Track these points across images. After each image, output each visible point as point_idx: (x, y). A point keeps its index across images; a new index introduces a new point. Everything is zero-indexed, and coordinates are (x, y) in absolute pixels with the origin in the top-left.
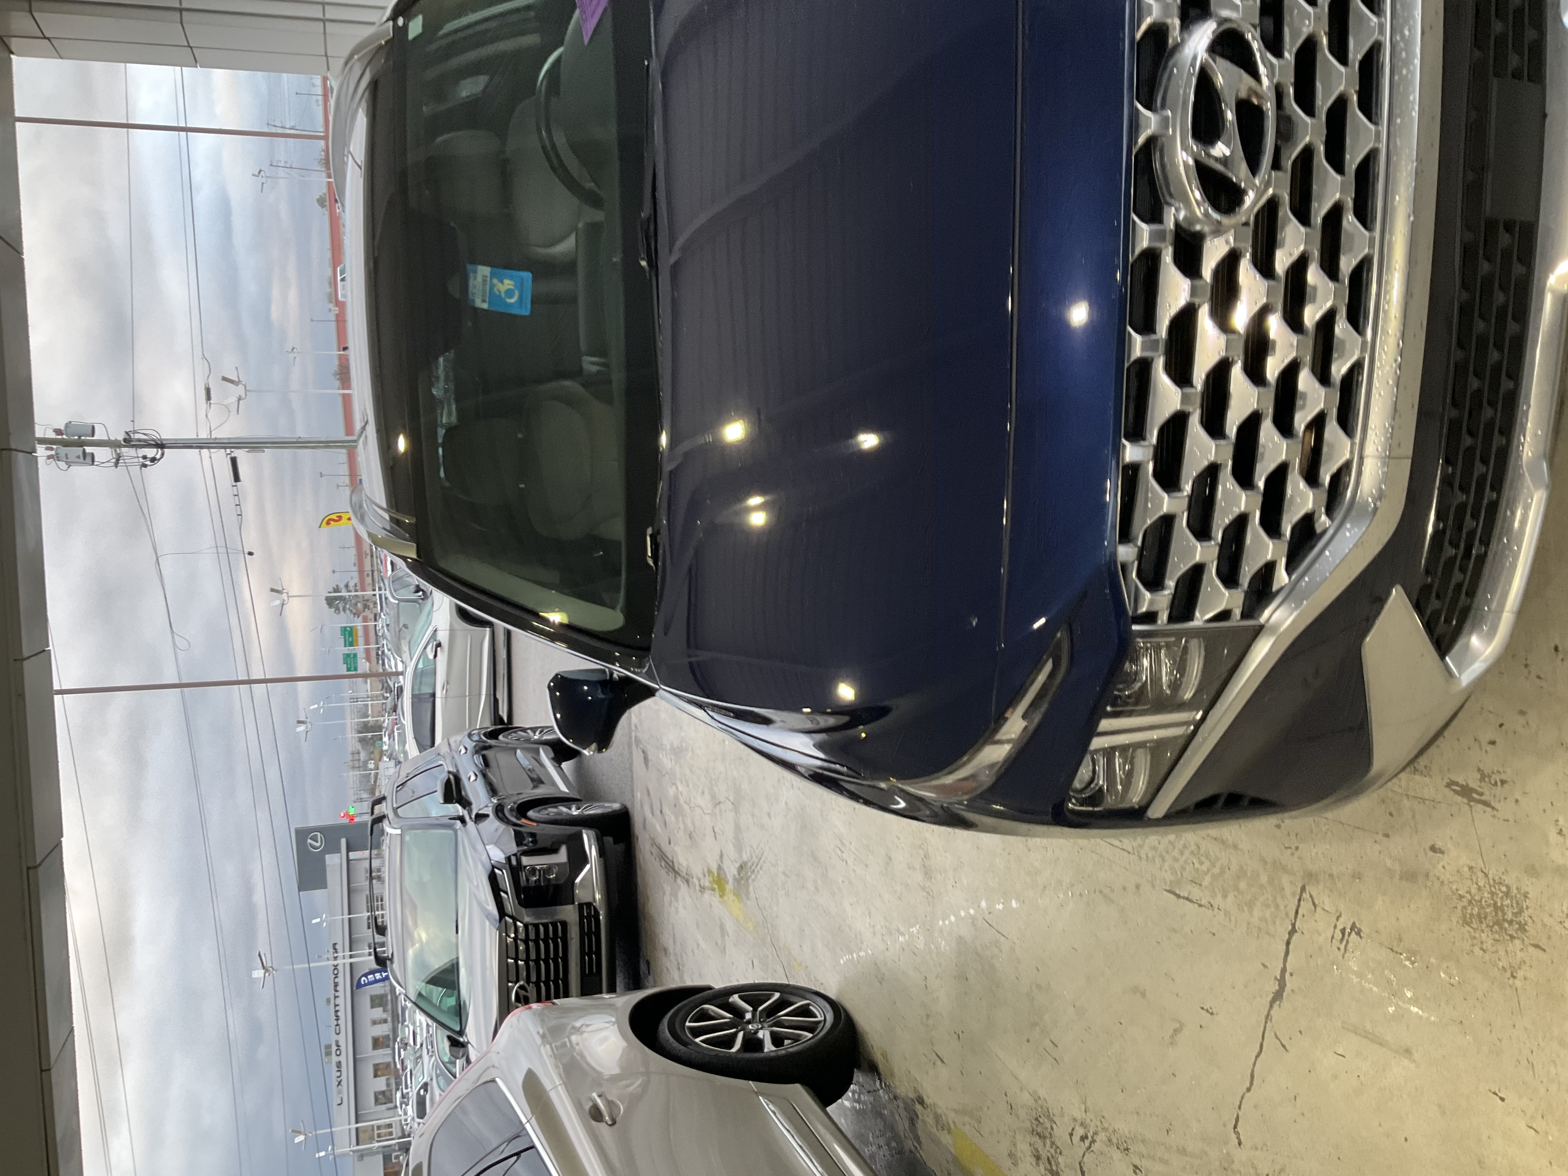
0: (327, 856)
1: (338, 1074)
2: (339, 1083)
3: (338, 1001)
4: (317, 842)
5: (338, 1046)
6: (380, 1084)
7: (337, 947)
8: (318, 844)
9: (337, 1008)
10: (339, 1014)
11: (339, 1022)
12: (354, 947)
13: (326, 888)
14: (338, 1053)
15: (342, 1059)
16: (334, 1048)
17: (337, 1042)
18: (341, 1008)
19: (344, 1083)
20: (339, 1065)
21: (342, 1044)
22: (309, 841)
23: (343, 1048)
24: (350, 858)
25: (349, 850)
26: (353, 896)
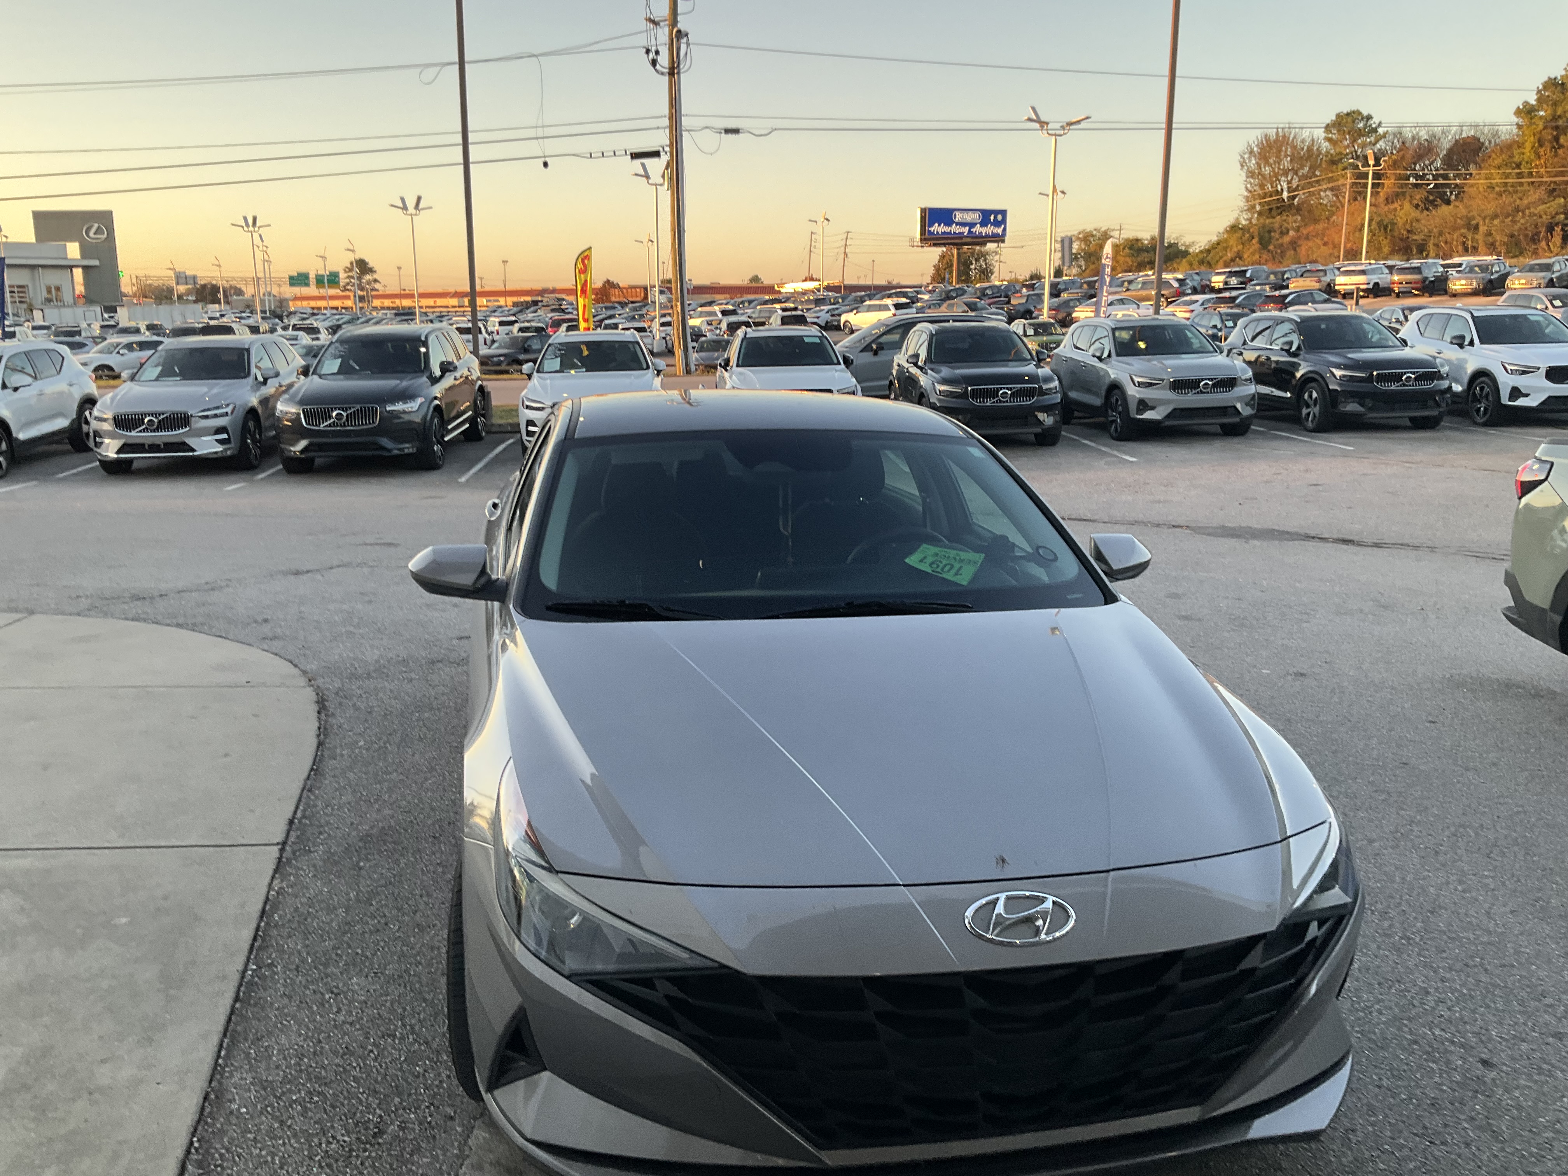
0: (76, 244)
4: (95, 234)
8: (91, 234)
13: (38, 240)
22: (96, 225)
24: (74, 270)
25: (85, 268)
26: (27, 270)
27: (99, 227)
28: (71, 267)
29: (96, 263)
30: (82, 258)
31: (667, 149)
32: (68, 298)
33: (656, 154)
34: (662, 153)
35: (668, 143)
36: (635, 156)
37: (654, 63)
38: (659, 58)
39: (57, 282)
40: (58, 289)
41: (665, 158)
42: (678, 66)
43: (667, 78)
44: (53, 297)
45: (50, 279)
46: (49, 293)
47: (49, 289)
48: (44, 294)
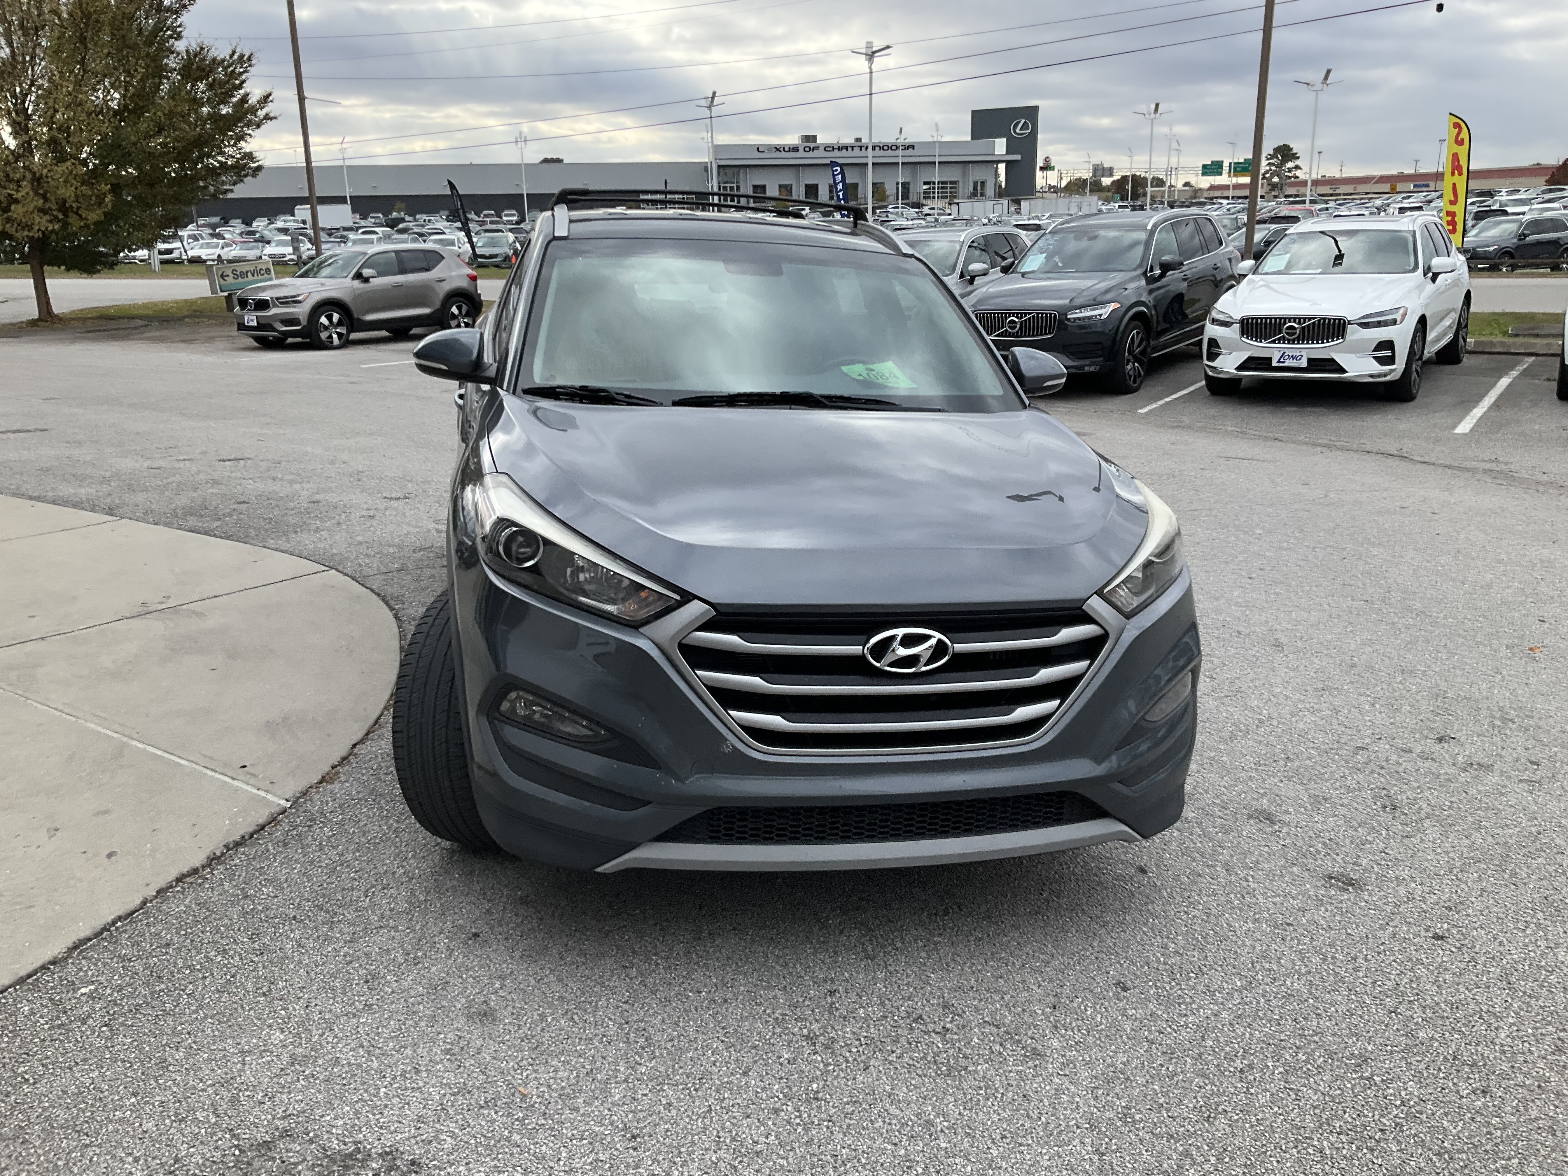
0: (1004, 140)
1: (787, 149)
2: (778, 150)
3: (856, 150)
4: (1021, 129)
5: (813, 150)
6: (772, 191)
7: (910, 149)
8: (1018, 130)
9: (850, 149)
10: (844, 151)
11: (836, 151)
12: (909, 167)
13: (972, 139)
14: (807, 149)
15: (801, 153)
16: (812, 145)
17: (817, 148)
18: (850, 153)
19: (778, 154)
20: (795, 149)
21: (816, 153)
22: (1023, 121)
23: (811, 154)
24: (999, 165)
26: (959, 166)
27: (1026, 122)
28: (997, 163)
29: (1018, 157)
30: (1007, 153)
32: (991, 191)
39: (983, 178)
44: (978, 192)
45: (977, 174)
46: (975, 188)
47: (975, 184)
48: (971, 189)
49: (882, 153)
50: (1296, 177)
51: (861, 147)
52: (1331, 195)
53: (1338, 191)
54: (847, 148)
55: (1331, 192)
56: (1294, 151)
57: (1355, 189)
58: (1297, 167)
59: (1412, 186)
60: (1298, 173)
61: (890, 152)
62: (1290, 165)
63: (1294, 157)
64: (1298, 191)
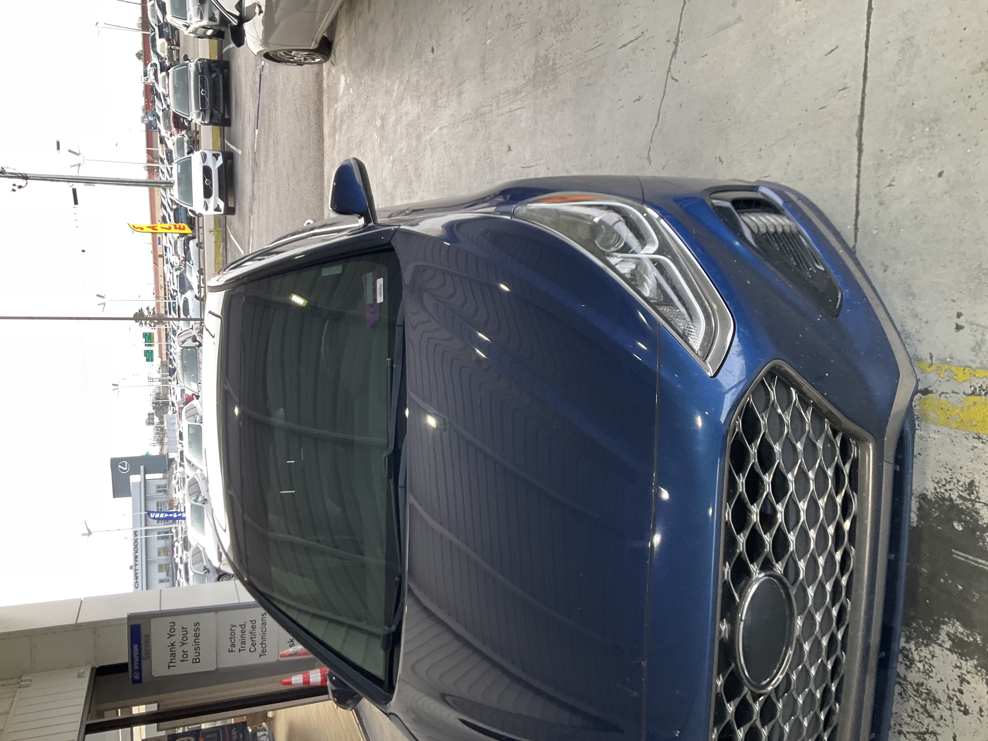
0: (132, 477)
3: (137, 567)
4: (125, 467)
7: (137, 533)
8: (125, 469)
9: (137, 572)
10: (138, 575)
13: (130, 496)
18: (139, 572)
22: (120, 466)
24: (147, 478)
25: (145, 473)
26: (148, 502)
27: (121, 465)
28: (145, 480)
29: (142, 467)
30: (139, 474)
31: (71, 184)
32: (164, 482)
33: (74, 191)
34: (74, 187)
35: (67, 183)
36: (76, 202)
37: (20, 187)
38: (18, 184)
39: (155, 487)
40: (158, 487)
41: (76, 186)
42: (21, 174)
43: (28, 181)
44: (164, 489)
45: (153, 490)
46: (160, 491)
47: (159, 491)
48: (162, 494)
49: (139, 551)
50: (154, 309)
51: (136, 565)
52: (165, 289)
53: (163, 285)
54: (136, 574)
55: (163, 289)
56: (138, 311)
57: (161, 276)
58: (148, 309)
59: (160, 246)
60: (151, 308)
61: (139, 546)
62: (146, 313)
63: (141, 311)
64: (162, 307)
